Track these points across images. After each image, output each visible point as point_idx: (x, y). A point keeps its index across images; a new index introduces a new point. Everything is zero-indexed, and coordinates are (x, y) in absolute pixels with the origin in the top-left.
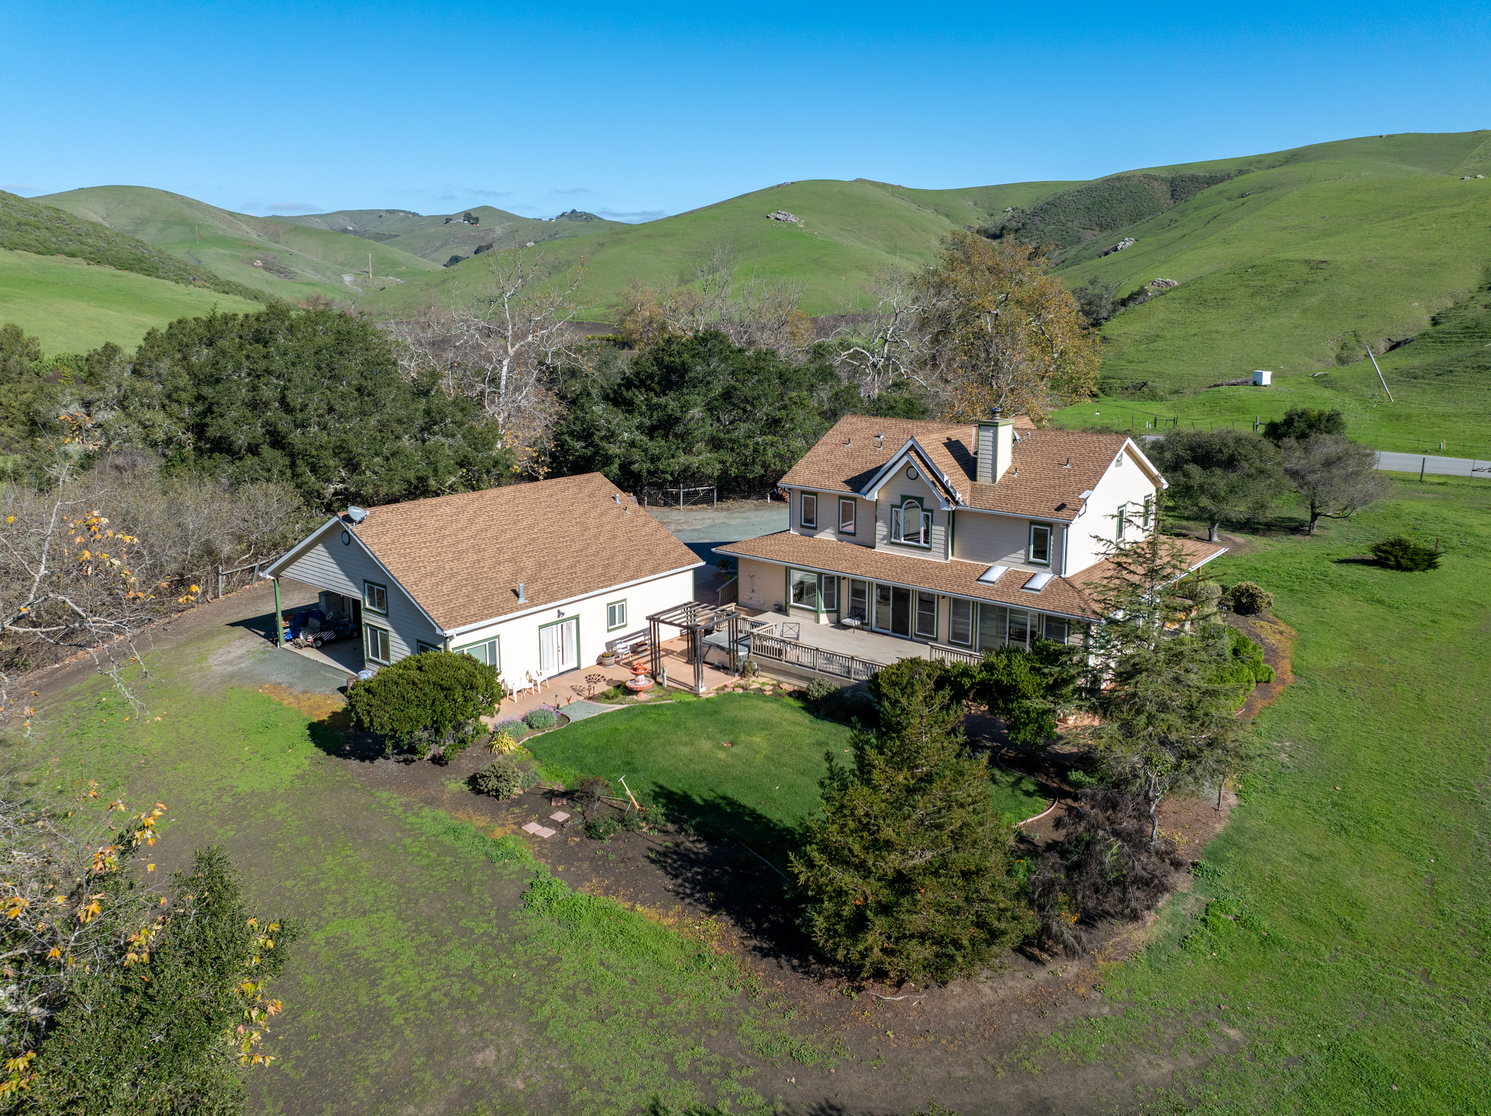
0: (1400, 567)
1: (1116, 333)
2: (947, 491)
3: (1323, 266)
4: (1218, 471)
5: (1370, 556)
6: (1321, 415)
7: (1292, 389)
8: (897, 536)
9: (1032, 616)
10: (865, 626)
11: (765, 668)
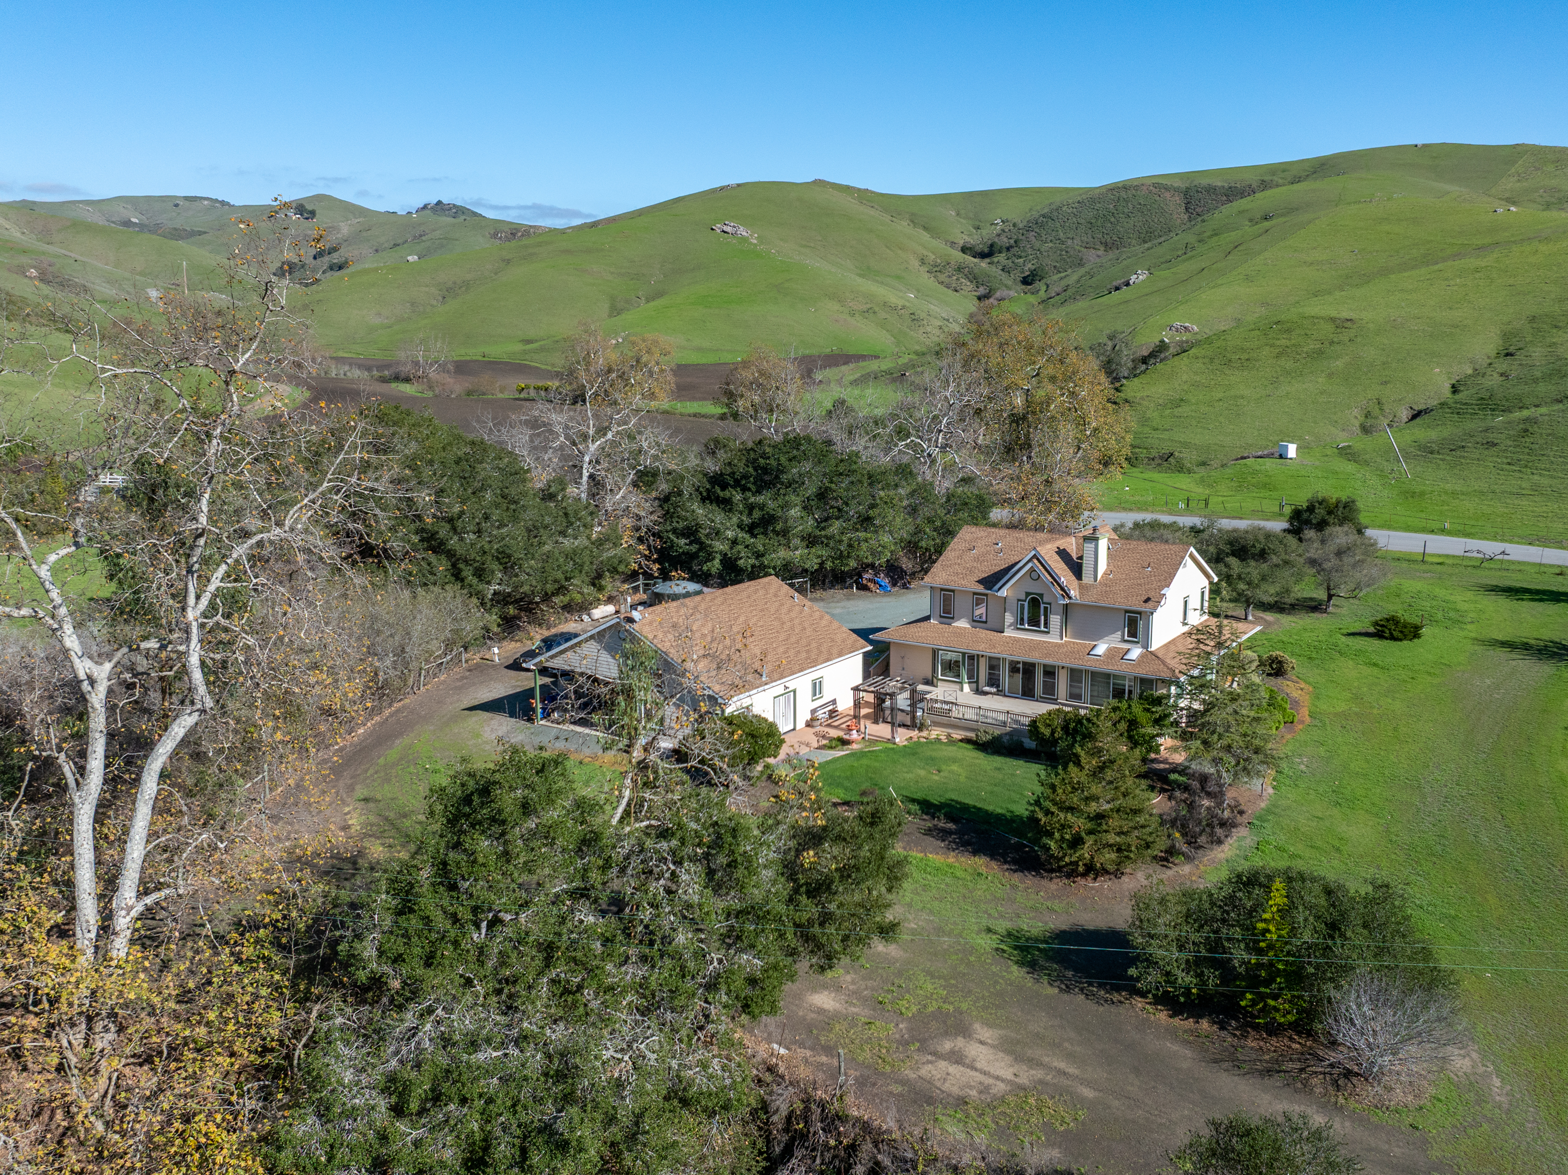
0: (1393, 638)
1: (1139, 395)
2: (1062, 589)
3: (1349, 324)
4: (1252, 563)
5: (1372, 630)
6: (1338, 502)
7: (1317, 463)
8: (1022, 623)
9: (1130, 680)
10: (1000, 693)
11: (936, 724)
